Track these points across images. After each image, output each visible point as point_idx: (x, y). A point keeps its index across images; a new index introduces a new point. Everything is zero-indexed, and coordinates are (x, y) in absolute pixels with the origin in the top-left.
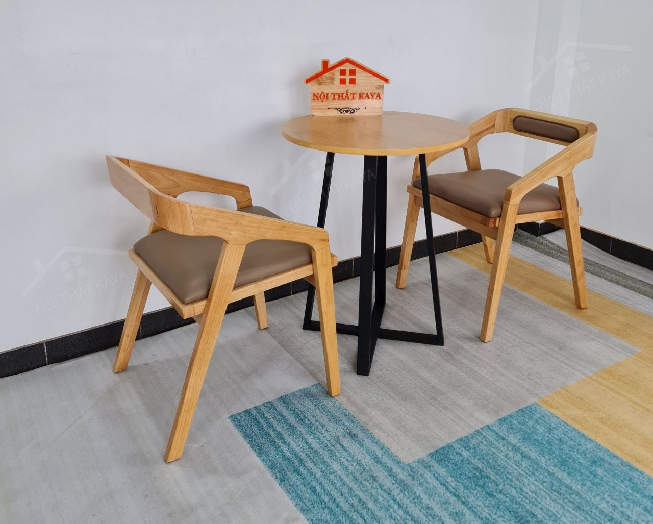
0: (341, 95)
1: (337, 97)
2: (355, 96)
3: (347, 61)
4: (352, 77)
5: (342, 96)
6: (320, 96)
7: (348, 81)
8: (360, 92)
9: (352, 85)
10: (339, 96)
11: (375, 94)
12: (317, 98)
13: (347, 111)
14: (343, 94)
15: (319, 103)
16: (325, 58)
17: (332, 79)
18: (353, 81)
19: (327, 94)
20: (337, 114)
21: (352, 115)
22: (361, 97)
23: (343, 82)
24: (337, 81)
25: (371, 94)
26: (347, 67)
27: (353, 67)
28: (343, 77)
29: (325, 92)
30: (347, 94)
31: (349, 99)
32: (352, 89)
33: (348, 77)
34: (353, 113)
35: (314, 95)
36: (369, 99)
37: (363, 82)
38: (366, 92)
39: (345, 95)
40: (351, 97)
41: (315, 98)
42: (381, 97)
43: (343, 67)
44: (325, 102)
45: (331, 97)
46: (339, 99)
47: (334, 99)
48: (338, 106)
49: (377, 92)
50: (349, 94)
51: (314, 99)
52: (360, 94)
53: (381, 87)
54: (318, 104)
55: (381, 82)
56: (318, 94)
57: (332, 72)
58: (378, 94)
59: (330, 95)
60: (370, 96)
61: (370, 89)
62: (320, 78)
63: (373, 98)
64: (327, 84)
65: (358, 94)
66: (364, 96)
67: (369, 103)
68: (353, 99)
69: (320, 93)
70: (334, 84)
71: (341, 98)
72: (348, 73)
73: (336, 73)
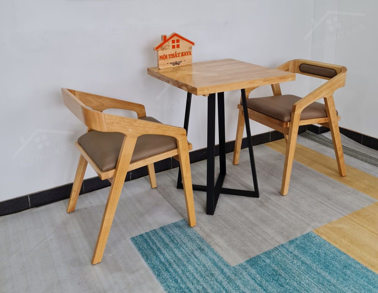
1: (171, 56)
2: (180, 54)
3: (175, 35)
4: (178, 44)
6: (163, 56)
7: (176, 46)
8: (181, 52)
9: (178, 48)
10: (172, 56)
11: (188, 52)
13: (176, 64)
14: (174, 54)
15: (163, 61)
16: (165, 34)
17: (169, 46)
18: (178, 46)
19: (167, 55)
20: (172, 66)
22: (182, 55)
23: (173, 47)
24: (171, 47)
26: (175, 38)
27: (178, 38)
28: (174, 44)
29: (166, 54)
30: (176, 54)
31: (177, 57)
33: (176, 44)
34: (179, 64)
36: (186, 55)
37: (184, 46)
38: (184, 51)
39: (175, 54)
40: (178, 55)
41: (161, 58)
42: (191, 53)
43: (173, 39)
44: (166, 60)
45: (168, 57)
46: (172, 57)
47: (170, 58)
48: (172, 62)
50: (177, 54)
53: (191, 48)
55: (191, 45)
56: (162, 56)
57: (168, 42)
59: (168, 55)
61: (186, 50)
62: (163, 46)
63: (188, 55)
64: (166, 49)
65: (181, 53)
66: (184, 54)
67: (186, 57)
68: (179, 56)
69: (163, 55)
70: (169, 49)
71: (173, 57)
72: (176, 42)
73: (170, 43)
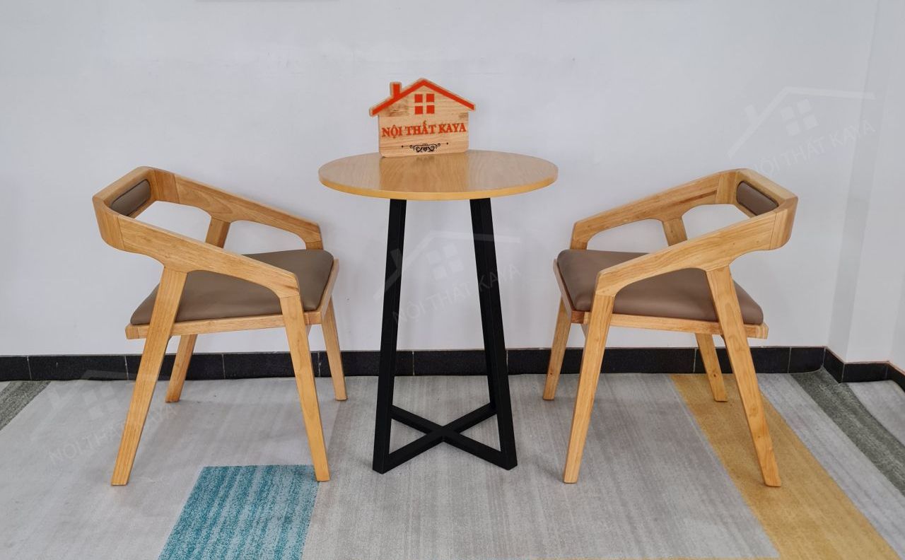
0: (417, 128)
1: (412, 132)
2: (434, 128)
3: (423, 83)
4: (431, 104)
5: (419, 130)
6: (392, 129)
7: (425, 109)
8: (440, 123)
9: (430, 115)
10: (415, 130)
12: (388, 133)
13: (425, 149)
14: (419, 127)
15: (390, 141)
16: (396, 80)
17: (406, 107)
18: (431, 110)
19: (400, 128)
20: (414, 153)
21: (431, 153)
22: (442, 130)
23: (419, 110)
24: (412, 111)
25: (454, 125)
26: (424, 91)
27: (430, 91)
28: (419, 104)
29: (398, 125)
30: (425, 128)
31: (427, 133)
32: (431, 119)
33: (424, 104)
34: (432, 151)
35: (384, 130)
36: (451, 131)
37: (445, 111)
38: (448, 122)
39: (422, 128)
40: (429, 130)
41: (385, 134)
42: (466, 128)
43: (418, 92)
44: (398, 139)
45: (405, 132)
46: (415, 134)
47: (409, 134)
48: (413, 143)
49: (460, 122)
50: (427, 127)
51: (384, 136)
52: (440, 126)
53: (465, 116)
54: (388, 142)
55: (465, 109)
56: (388, 129)
57: (405, 98)
58: (463, 125)
59: (403, 128)
60: (453, 128)
61: (453, 119)
62: (390, 107)
63: (456, 131)
64: (400, 114)
65: (438, 126)
66: (446, 128)
67: (452, 136)
68: (432, 132)
69: (391, 127)
70: (408, 114)
71: (417, 132)
72: (424, 99)
73: (410, 100)
